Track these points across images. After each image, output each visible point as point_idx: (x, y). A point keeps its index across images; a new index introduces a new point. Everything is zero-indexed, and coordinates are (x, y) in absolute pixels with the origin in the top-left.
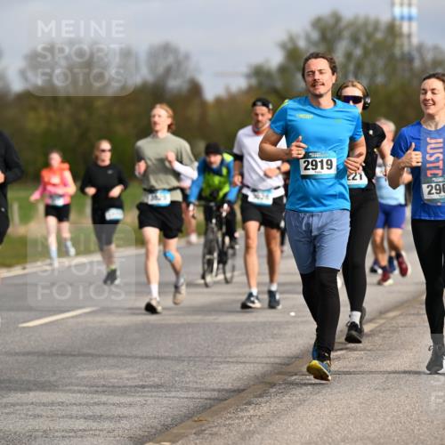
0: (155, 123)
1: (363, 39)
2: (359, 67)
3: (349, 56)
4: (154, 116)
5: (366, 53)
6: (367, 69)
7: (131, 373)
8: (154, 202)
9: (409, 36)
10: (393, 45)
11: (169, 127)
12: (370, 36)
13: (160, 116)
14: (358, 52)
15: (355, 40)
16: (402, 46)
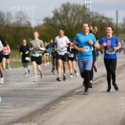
0: (35, 36)
1: (76, 10)
2: (75, 18)
3: (72, 15)
4: (35, 34)
5: (77, 14)
6: (77, 19)
7: (11, 104)
8: (35, 56)
9: (89, 9)
10: (84, 12)
11: (38, 37)
12: (78, 9)
13: (36, 34)
14: (75, 14)
15: (74, 10)
16: (87, 12)
